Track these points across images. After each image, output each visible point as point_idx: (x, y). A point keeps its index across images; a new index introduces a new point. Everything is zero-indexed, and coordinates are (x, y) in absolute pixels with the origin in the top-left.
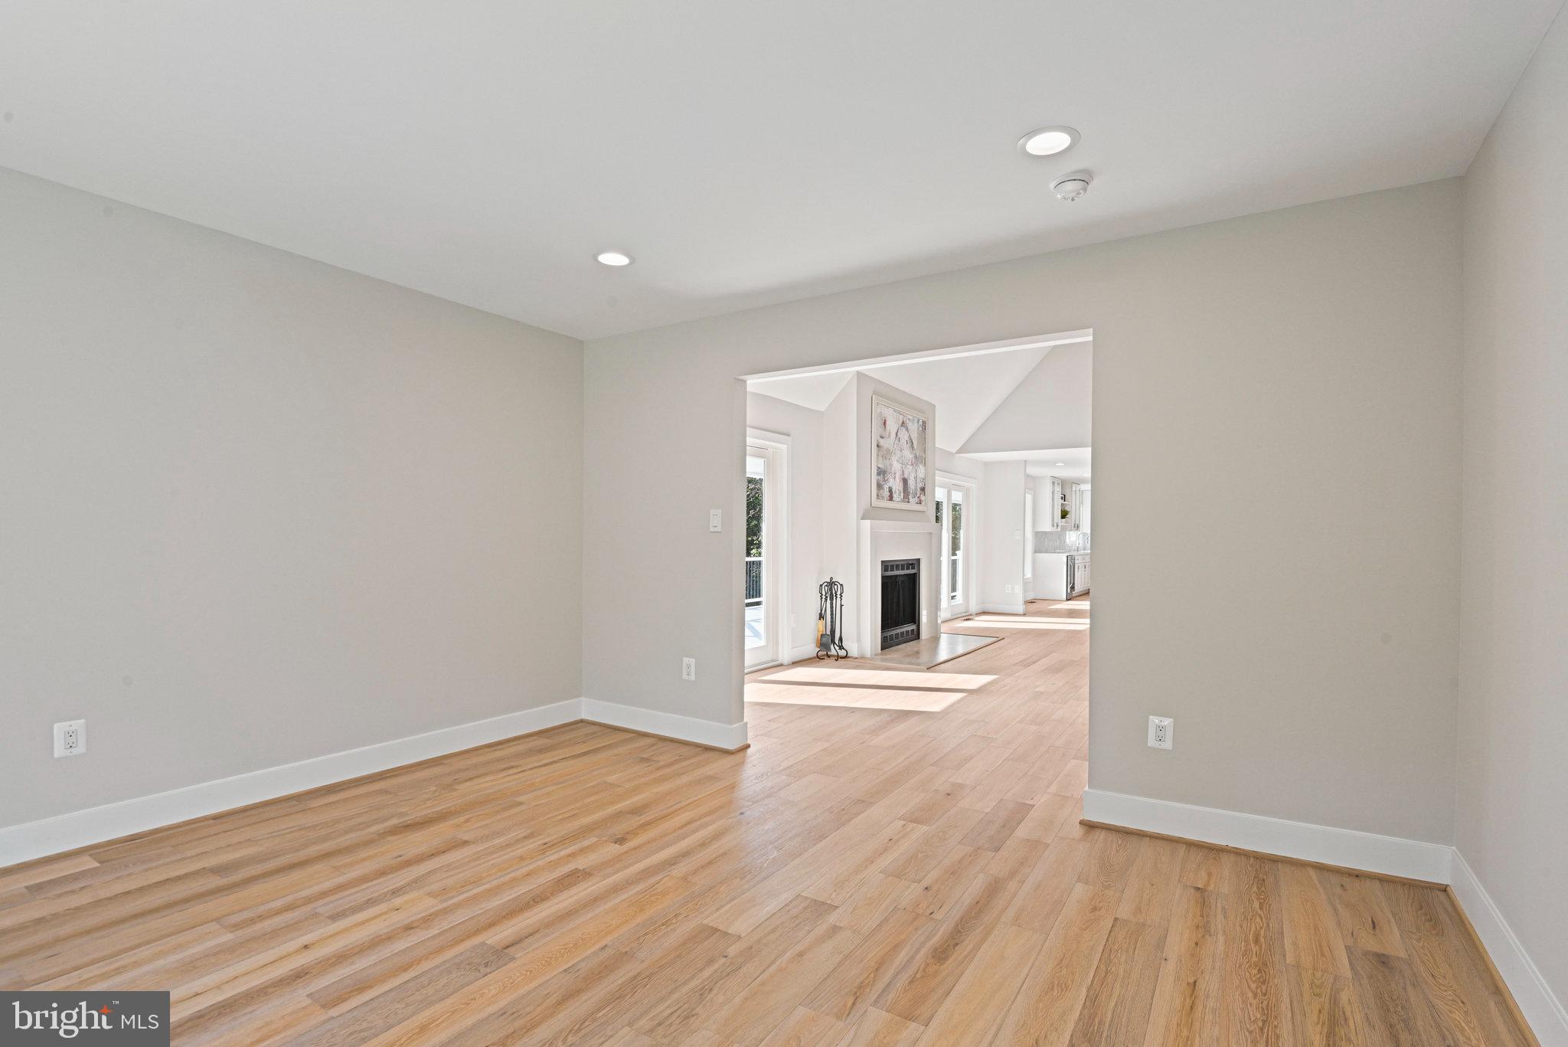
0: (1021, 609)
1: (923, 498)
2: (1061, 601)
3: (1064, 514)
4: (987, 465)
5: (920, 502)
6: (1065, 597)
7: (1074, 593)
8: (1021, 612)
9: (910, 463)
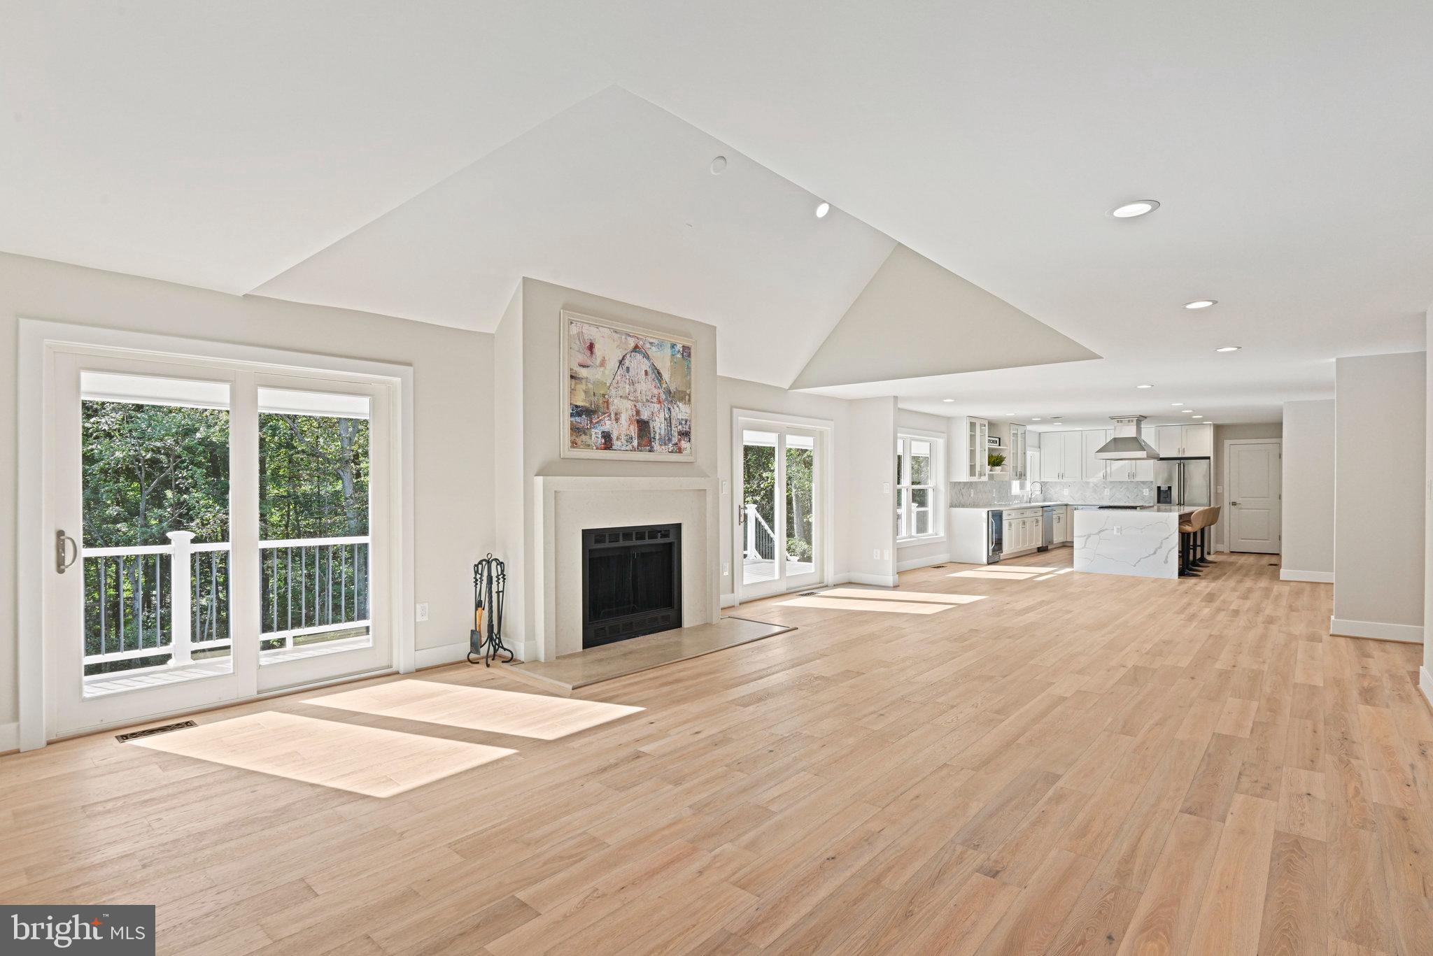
0: (890, 579)
1: (684, 444)
2: (973, 565)
3: (996, 461)
4: (852, 402)
5: (680, 451)
6: (985, 560)
7: (1002, 556)
8: (891, 584)
9: (655, 400)
